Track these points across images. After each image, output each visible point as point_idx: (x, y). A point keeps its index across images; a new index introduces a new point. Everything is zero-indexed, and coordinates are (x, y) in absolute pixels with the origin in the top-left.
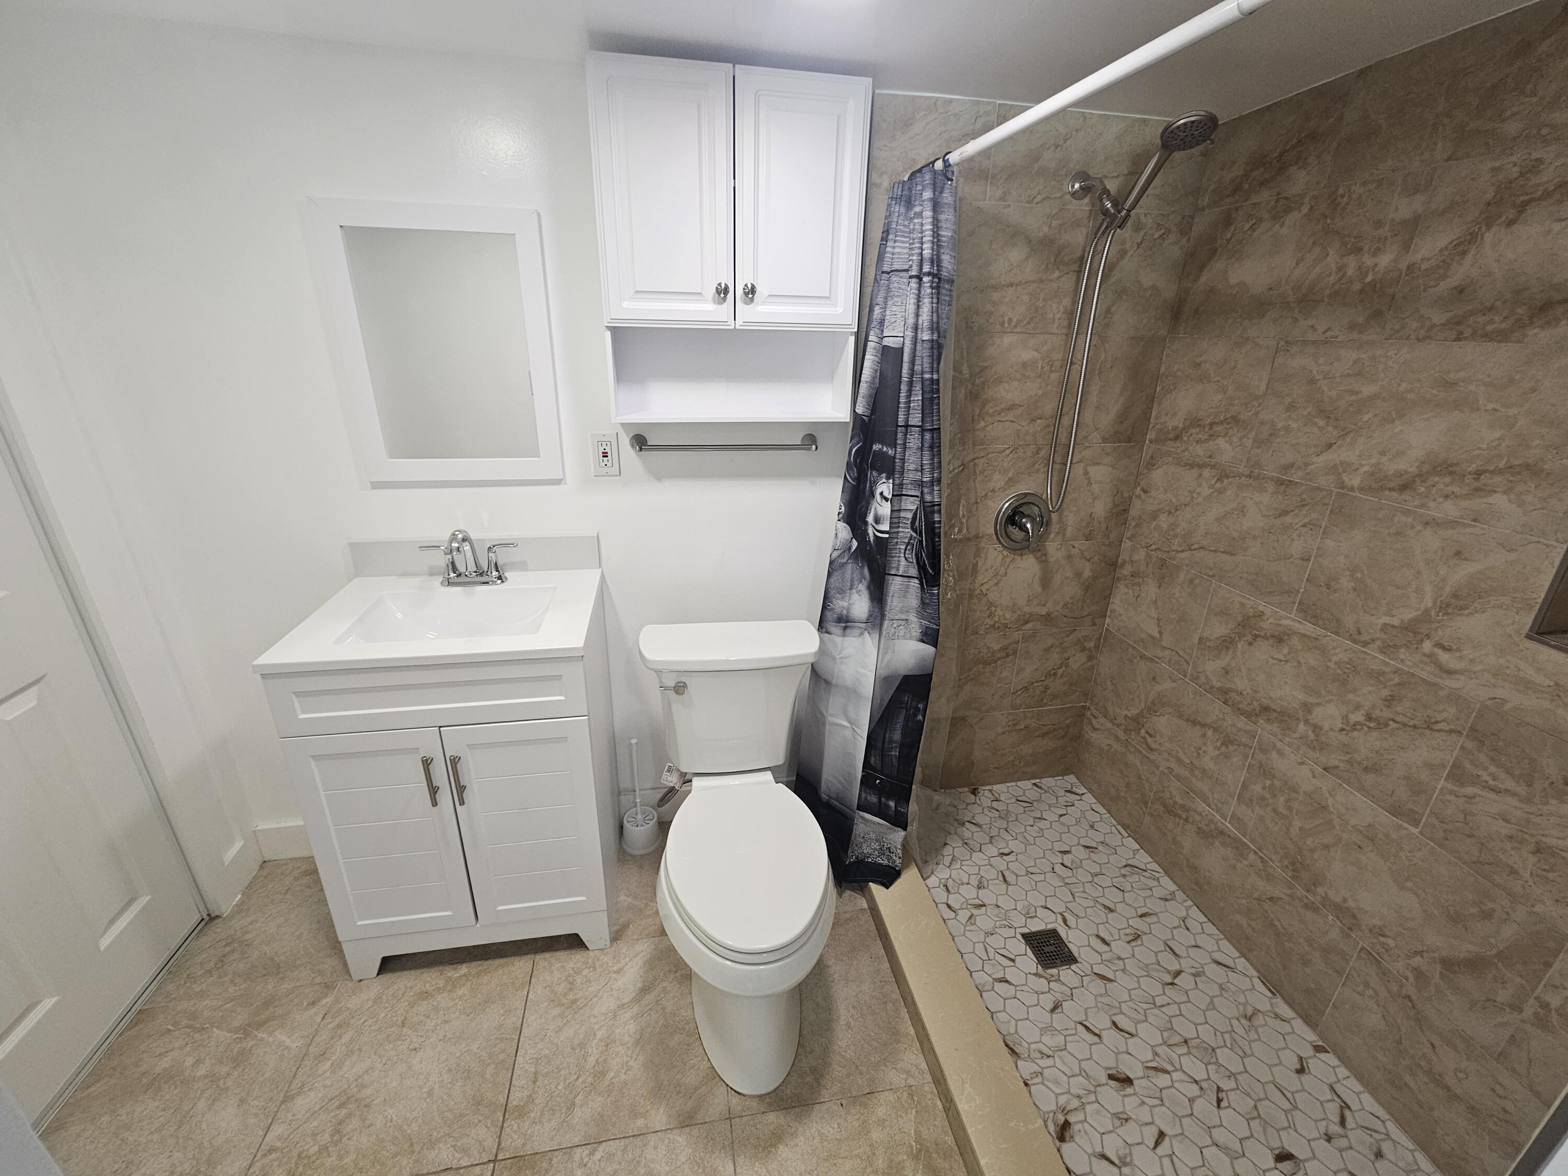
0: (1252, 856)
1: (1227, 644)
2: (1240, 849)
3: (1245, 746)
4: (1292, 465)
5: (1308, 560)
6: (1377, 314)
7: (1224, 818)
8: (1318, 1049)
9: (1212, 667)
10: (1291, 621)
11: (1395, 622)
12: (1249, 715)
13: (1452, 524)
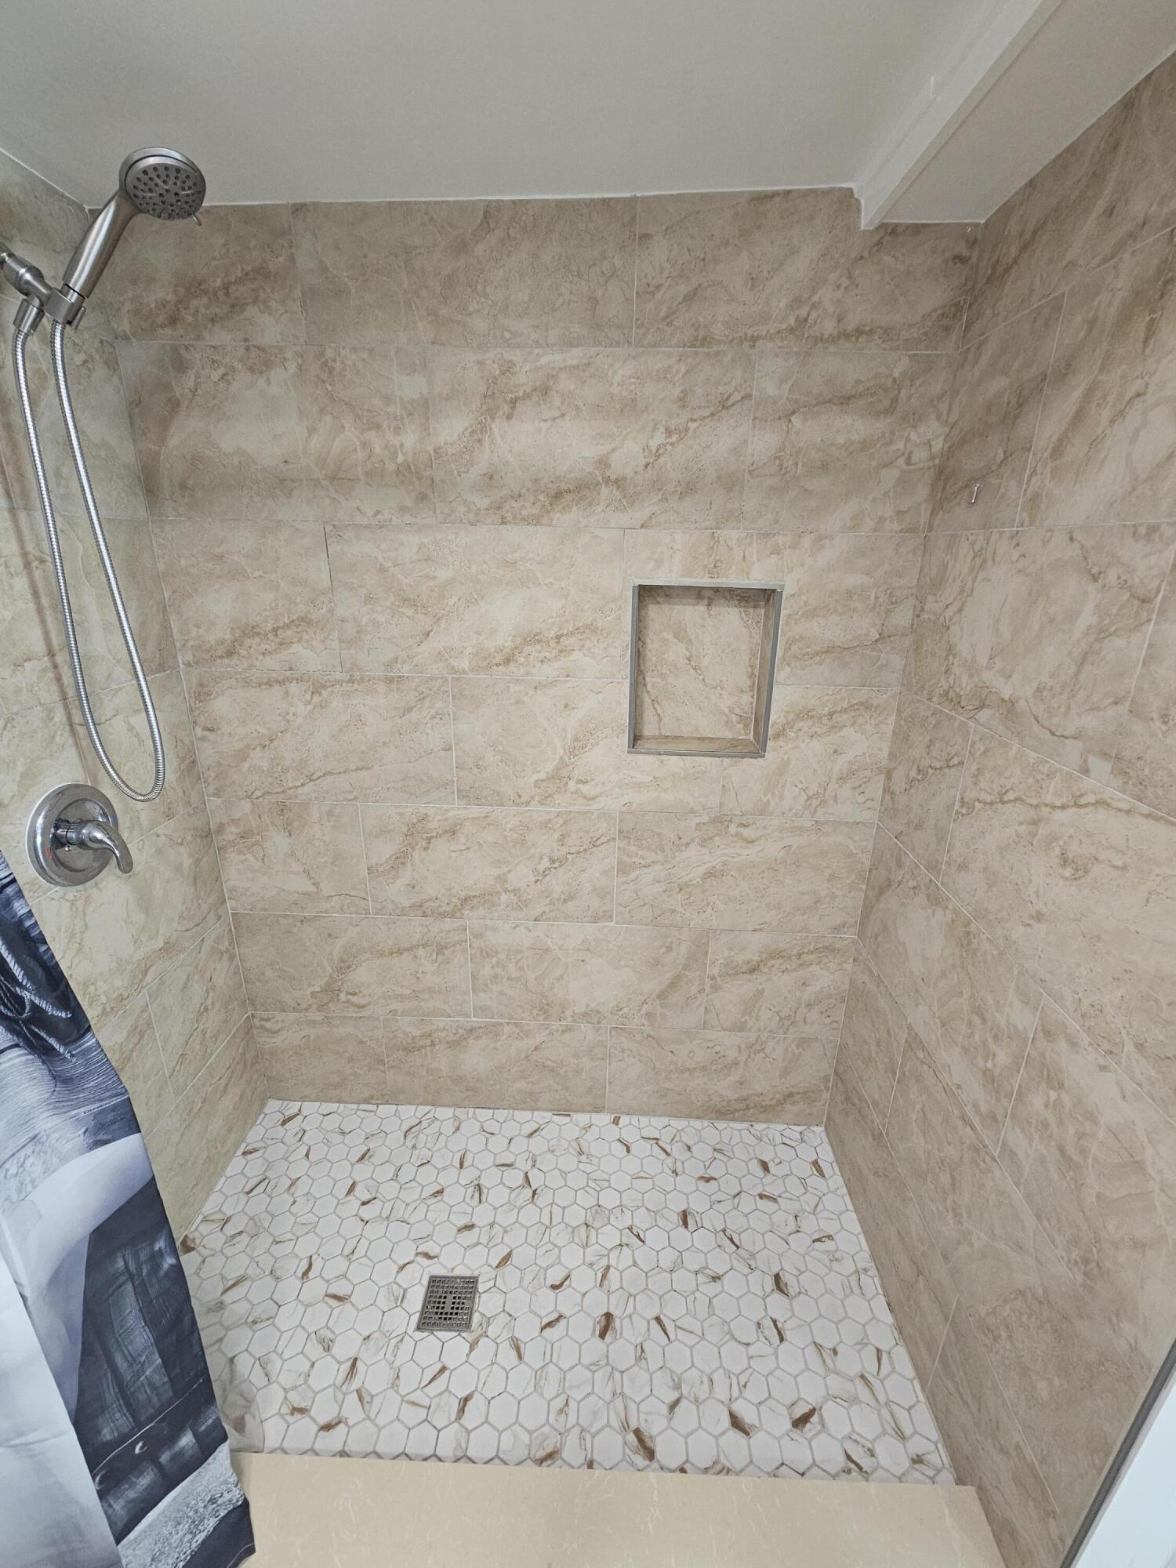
0: (507, 1029)
1: (401, 859)
2: (493, 1031)
3: (460, 942)
4: (396, 659)
5: (450, 749)
6: (423, 497)
7: (467, 1015)
8: (616, 1121)
9: (395, 891)
10: (457, 810)
11: (542, 776)
12: (452, 915)
13: (554, 683)
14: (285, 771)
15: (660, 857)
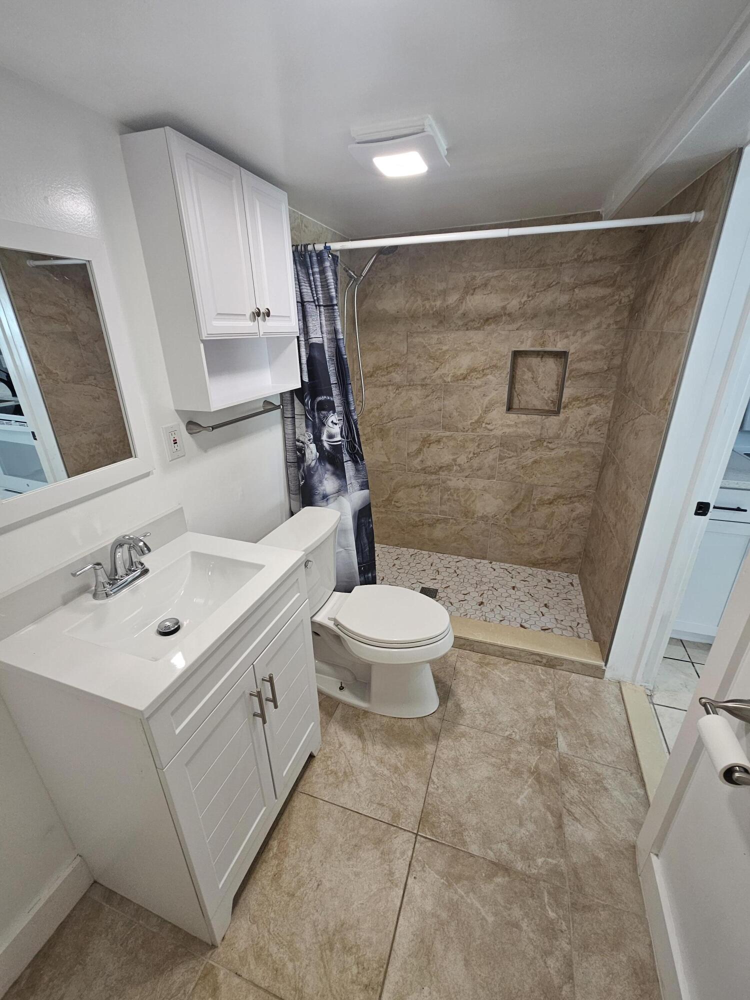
0: (451, 521)
1: (419, 451)
2: (445, 521)
3: (437, 484)
4: (425, 378)
5: (441, 410)
6: (441, 322)
7: (437, 514)
8: (491, 563)
9: (416, 463)
10: (441, 433)
11: (473, 421)
12: (435, 473)
13: (480, 386)
14: (384, 417)
15: (515, 454)
